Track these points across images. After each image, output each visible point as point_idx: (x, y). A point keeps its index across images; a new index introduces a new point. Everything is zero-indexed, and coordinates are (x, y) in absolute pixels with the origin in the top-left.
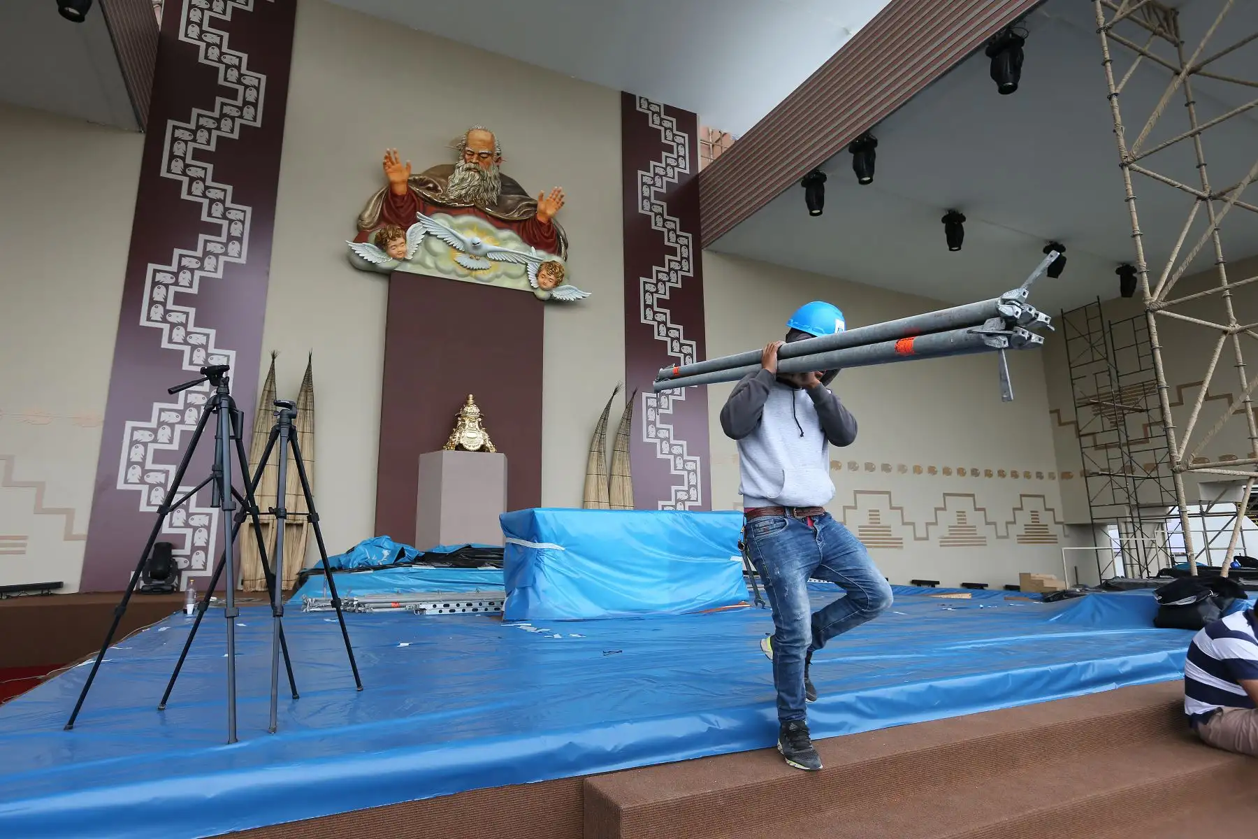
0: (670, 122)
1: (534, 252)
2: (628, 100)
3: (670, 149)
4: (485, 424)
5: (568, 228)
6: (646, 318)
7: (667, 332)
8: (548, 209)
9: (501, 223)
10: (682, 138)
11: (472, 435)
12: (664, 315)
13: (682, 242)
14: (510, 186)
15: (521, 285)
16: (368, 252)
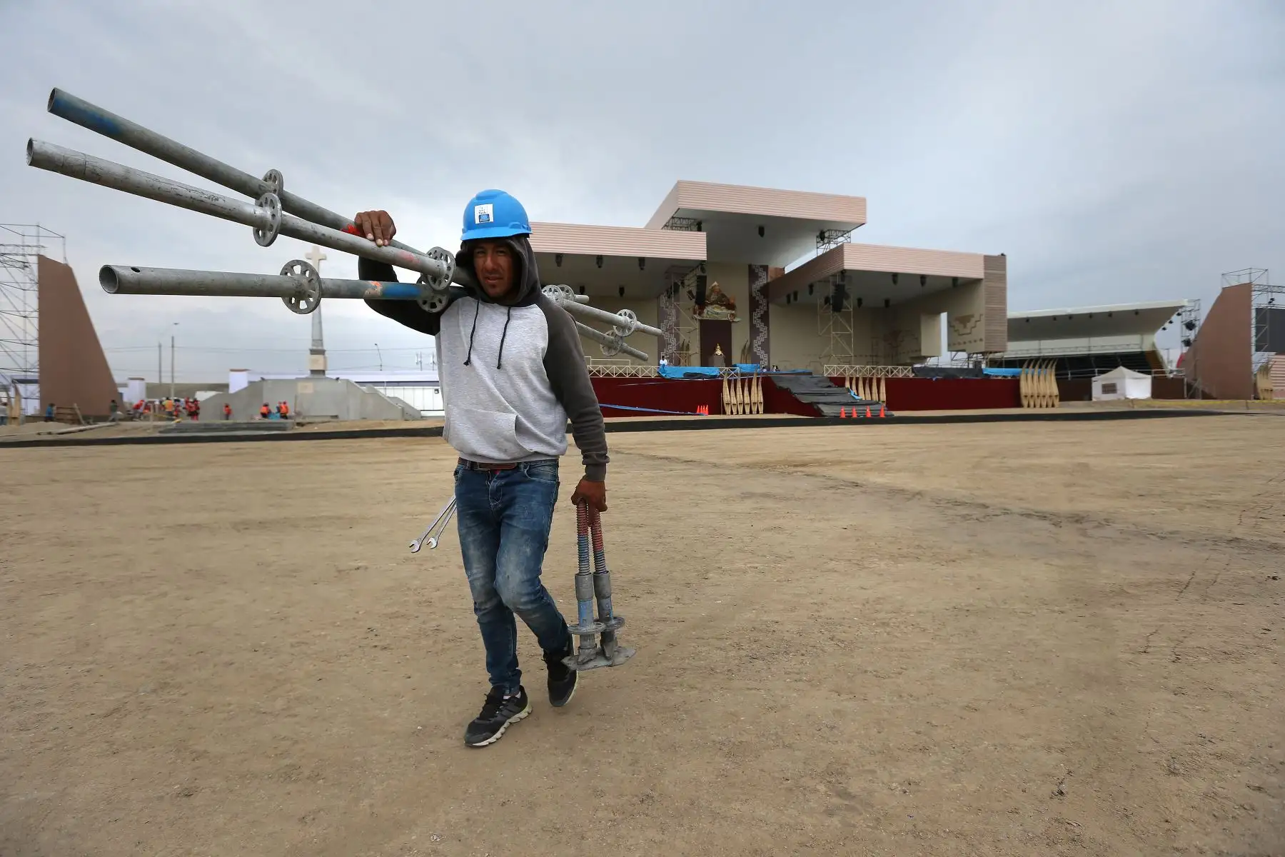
0: (761, 269)
1: (730, 311)
2: (750, 266)
3: (761, 277)
4: (721, 350)
5: (737, 305)
6: (754, 322)
7: (760, 325)
8: (732, 301)
9: (722, 305)
10: (764, 273)
11: (719, 352)
12: (759, 321)
13: (763, 301)
14: (723, 296)
15: (726, 319)
16: (696, 316)
